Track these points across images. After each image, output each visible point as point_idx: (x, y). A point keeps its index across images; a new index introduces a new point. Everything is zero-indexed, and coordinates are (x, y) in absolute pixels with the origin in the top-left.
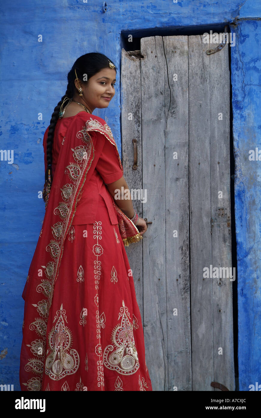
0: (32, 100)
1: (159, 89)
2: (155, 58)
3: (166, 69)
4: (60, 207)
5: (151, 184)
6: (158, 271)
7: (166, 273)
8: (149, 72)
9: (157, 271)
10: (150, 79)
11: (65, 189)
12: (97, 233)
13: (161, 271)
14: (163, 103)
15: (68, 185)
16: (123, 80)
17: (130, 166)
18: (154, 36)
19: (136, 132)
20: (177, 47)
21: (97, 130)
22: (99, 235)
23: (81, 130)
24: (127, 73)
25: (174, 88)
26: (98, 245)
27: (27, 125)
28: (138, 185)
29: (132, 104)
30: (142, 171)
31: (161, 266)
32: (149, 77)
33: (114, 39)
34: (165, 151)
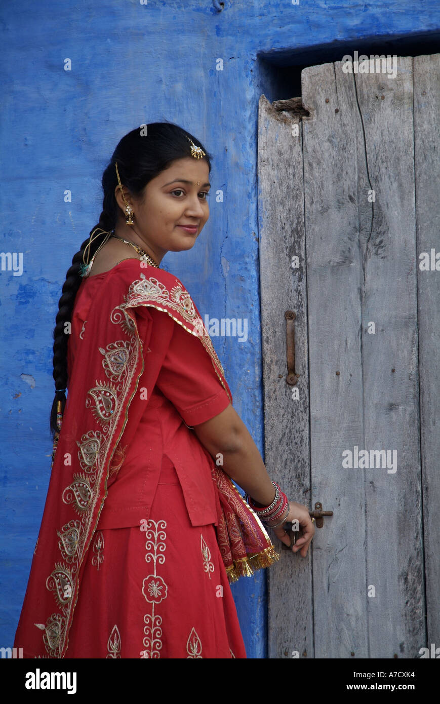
0: (65, 223)
1: (346, 188)
2: (334, 116)
3: (361, 139)
4: (75, 484)
5: (329, 420)
6: (350, 633)
7: (368, 638)
8: (322, 148)
9: (346, 632)
10: (324, 166)
11: (85, 443)
12: (155, 548)
13: (357, 633)
14: (355, 224)
15: (92, 433)
16: (263, 171)
17: (280, 377)
18: (334, 61)
19: (294, 294)
20: (385, 84)
21: (150, 302)
22: (158, 552)
23: (119, 304)
24: (272, 154)
25: (381, 184)
26: (155, 576)
27: (54, 282)
28: (299, 421)
29: (283, 228)
30: (309, 387)
31: (357, 620)
32: (322, 161)
33: (240, 75)
34: (361, 338)
